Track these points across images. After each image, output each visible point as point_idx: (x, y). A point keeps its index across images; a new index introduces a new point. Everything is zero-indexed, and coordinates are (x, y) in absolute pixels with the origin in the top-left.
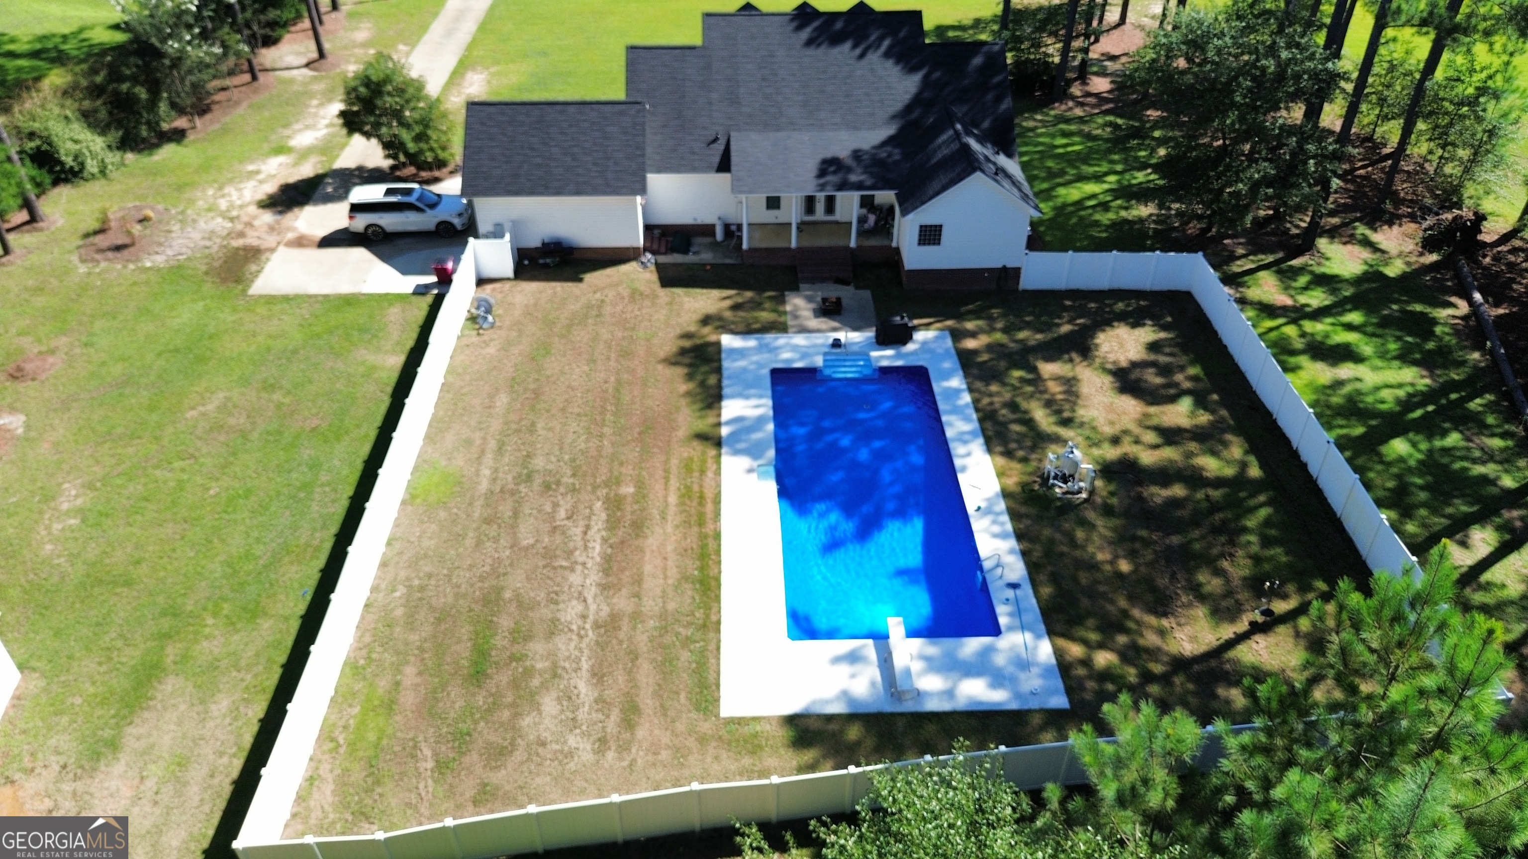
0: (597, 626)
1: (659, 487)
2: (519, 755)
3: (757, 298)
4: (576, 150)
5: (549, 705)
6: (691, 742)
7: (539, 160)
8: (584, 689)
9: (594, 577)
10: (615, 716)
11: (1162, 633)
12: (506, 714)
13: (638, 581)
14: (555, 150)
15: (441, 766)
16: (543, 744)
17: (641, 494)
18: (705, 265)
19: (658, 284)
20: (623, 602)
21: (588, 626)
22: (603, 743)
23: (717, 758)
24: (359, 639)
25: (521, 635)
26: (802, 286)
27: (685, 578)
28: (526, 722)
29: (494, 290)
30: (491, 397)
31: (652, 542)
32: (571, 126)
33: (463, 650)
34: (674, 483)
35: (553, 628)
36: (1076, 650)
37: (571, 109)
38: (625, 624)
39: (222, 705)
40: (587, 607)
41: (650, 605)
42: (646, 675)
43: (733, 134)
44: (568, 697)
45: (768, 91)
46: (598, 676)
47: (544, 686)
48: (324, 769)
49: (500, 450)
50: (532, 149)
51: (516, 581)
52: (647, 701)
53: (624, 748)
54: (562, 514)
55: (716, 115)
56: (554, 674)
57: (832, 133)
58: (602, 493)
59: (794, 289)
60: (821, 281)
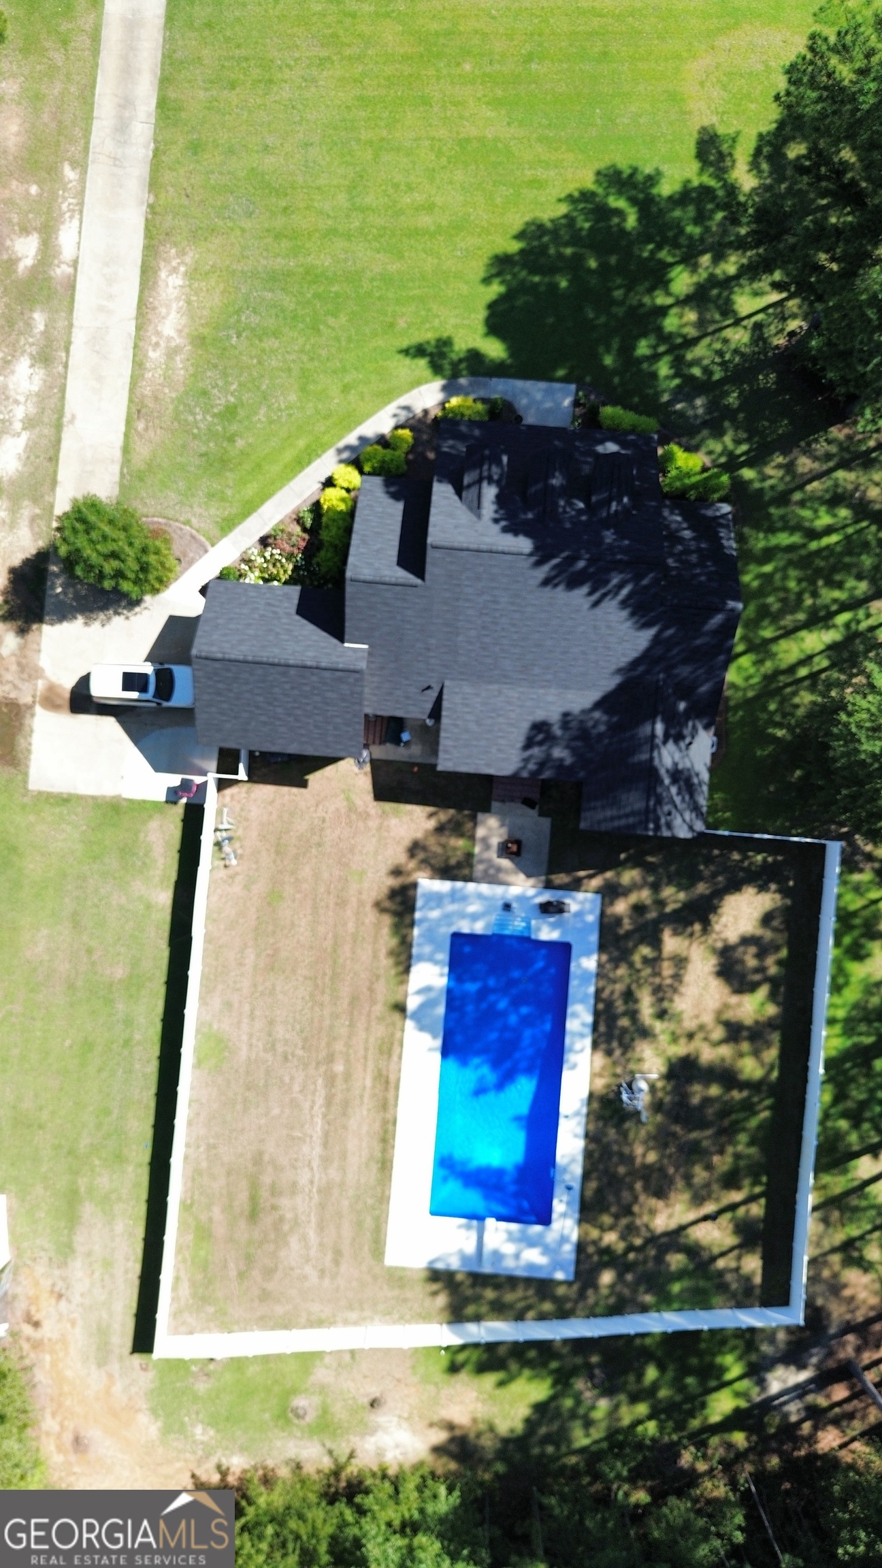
0: (319, 1191)
1: (360, 1067)
2: (280, 1274)
5: (294, 1242)
8: (313, 1236)
9: (318, 1150)
10: (329, 1256)
12: (272, 1247)
13: (344, 1156)
15: (241, 1275)
16: (292, 1269)
17: (348, 1076)
18: (413, 765)
19: (371, 794)
20: (334, 1173)
21: (314, 1190)
22: (322, 1272)
24: (185, 1184)
25: (275, 1191)
26: (495, 805)
27: (372, 1158)
28: (282, 1254)
29: (232, 797)
30: (242, 951)
31: (353, 1123)
32: (293, 688)
33: (243, 1197)
34: (370, 1069)
35: (294, 1188)
36: (593, 1233)
37: (293, 672)
38: (336, 1191)
39: (119, 1227)
40: (313, 1176)
41: (351, 1177)
42: (347, 1231)
43: (447, 683)
44: (304, 1238)
45: (487, 640)
46: (321, 1228)
47: (291, 1230)
48: (182, 1274)
49: (252, 1017)
50: (258, 707)
51: (271, 1146)
52: (346, 1248)
53: (334, 1277)
54: (296, 1088)
55: (432, 661)
56: (296, 1223)
57: (541, 691)
58: (322, 1069)
59: (487, 809)
60: (512, 800)
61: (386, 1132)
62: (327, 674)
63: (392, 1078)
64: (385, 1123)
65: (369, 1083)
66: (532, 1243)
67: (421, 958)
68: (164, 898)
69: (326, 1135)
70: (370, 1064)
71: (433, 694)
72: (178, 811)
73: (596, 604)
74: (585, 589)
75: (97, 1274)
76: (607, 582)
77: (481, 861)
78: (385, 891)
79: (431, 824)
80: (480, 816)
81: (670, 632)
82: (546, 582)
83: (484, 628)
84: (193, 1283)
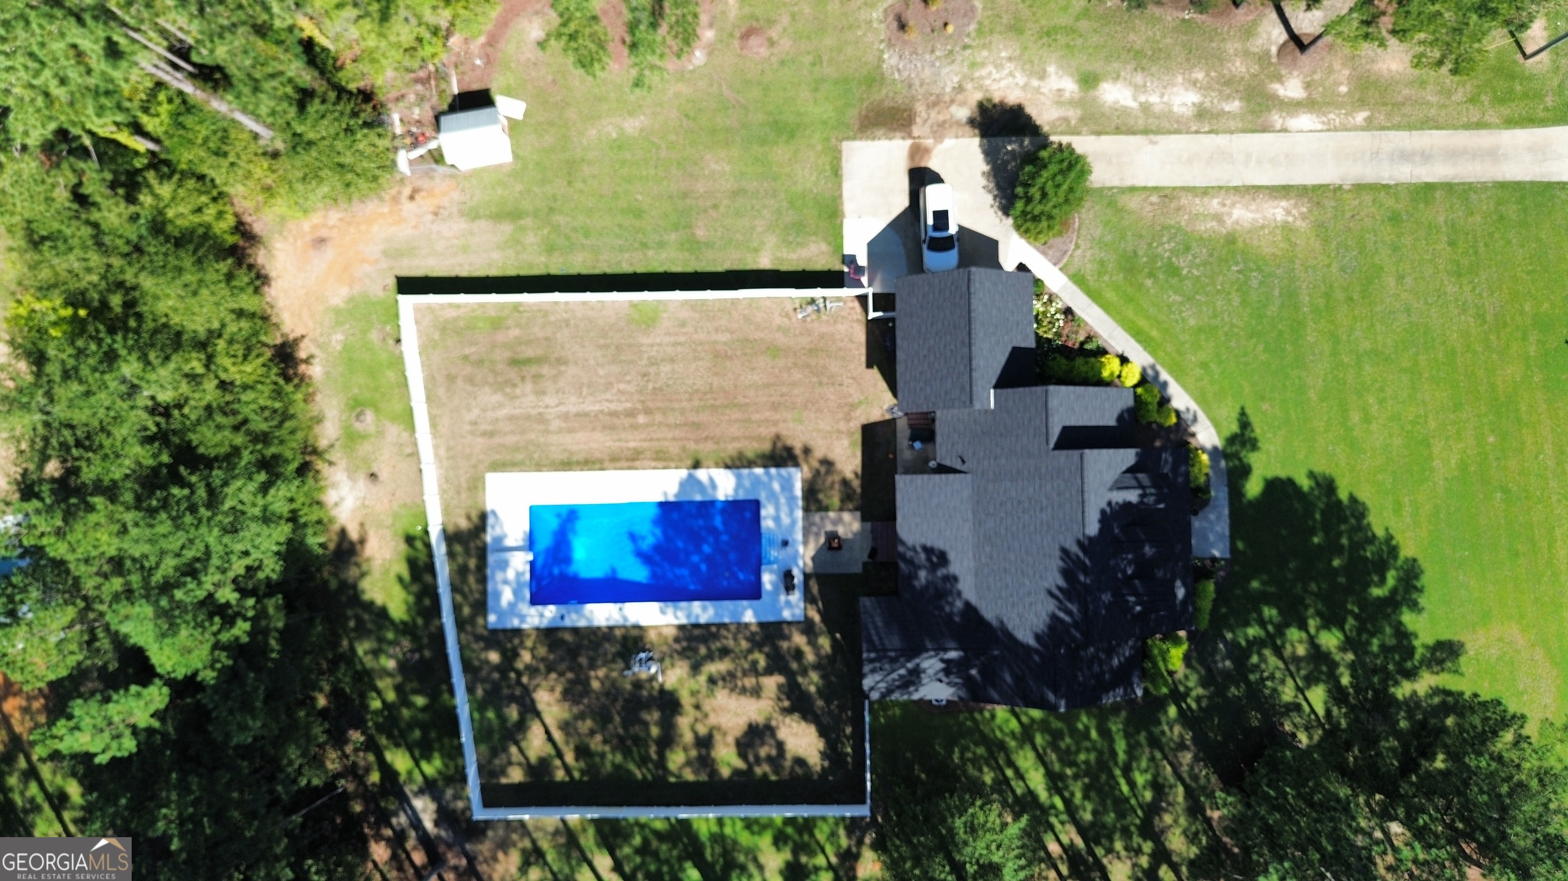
0: (540, 414)
1: (643, 436)
2: (469, 388)
3: (852, 495)
5: (498, 397)
6: (473, 461)
7: (924, 330)
8: (503, 412)
9: (573, 409)
10: (489, 428)
11: (550, 690)
12: (491, 379)
13: (571, 431)
14: (933, 341)
15: (466, 358)
16: (475, 398)
17: (635, 427)
18: (895, 454)
19: (865, 422)
20: (556, 424)
21: (541, 410)
22: (474, 423)
25: (537, 379)
26: (869, 525)
27: (571, 453)
28: (487, 389)
31: (598, 435)
32: (952, 351)
33: (529, 352)
35: (541, 393)
36: (530, 641)
38: (541, 427)
39: (496, 255)
40: (553, 408)
41: (553, 439)
42: (510, 440)
43: (969, 476)
44: (501, 405)
46: (511, 418)
47: (506, 395)
48: (463, 310)
51: (571, 370)
52: (496, 440)
53: (472, 433)
55: (986, 462)
56: (513, 398)
57: (971, 554)
58: (639, 406)
59: (864, 519)
60: (874, 539)
61: (594, 463)
62: (967, 378)
63: (638, 463)
64: (601, 461)
65: (632, 445)
66: (516, 593)
67: (739, 477)
68: (765, 262)
69: (586, 415)
70: (646, 445)
71: (958, 465)
72: (837, 266)
73: (1050, 593)
74: (1061, 582)
75: (456, 242)
76: (1070, 601)
77: (822, 519)
78: (789, 442)
79: (849, 475)
80: (858, 514)
81: (1036, 658)
82: (1064, 551)
83: (1019, 502)
84: (457, 319)
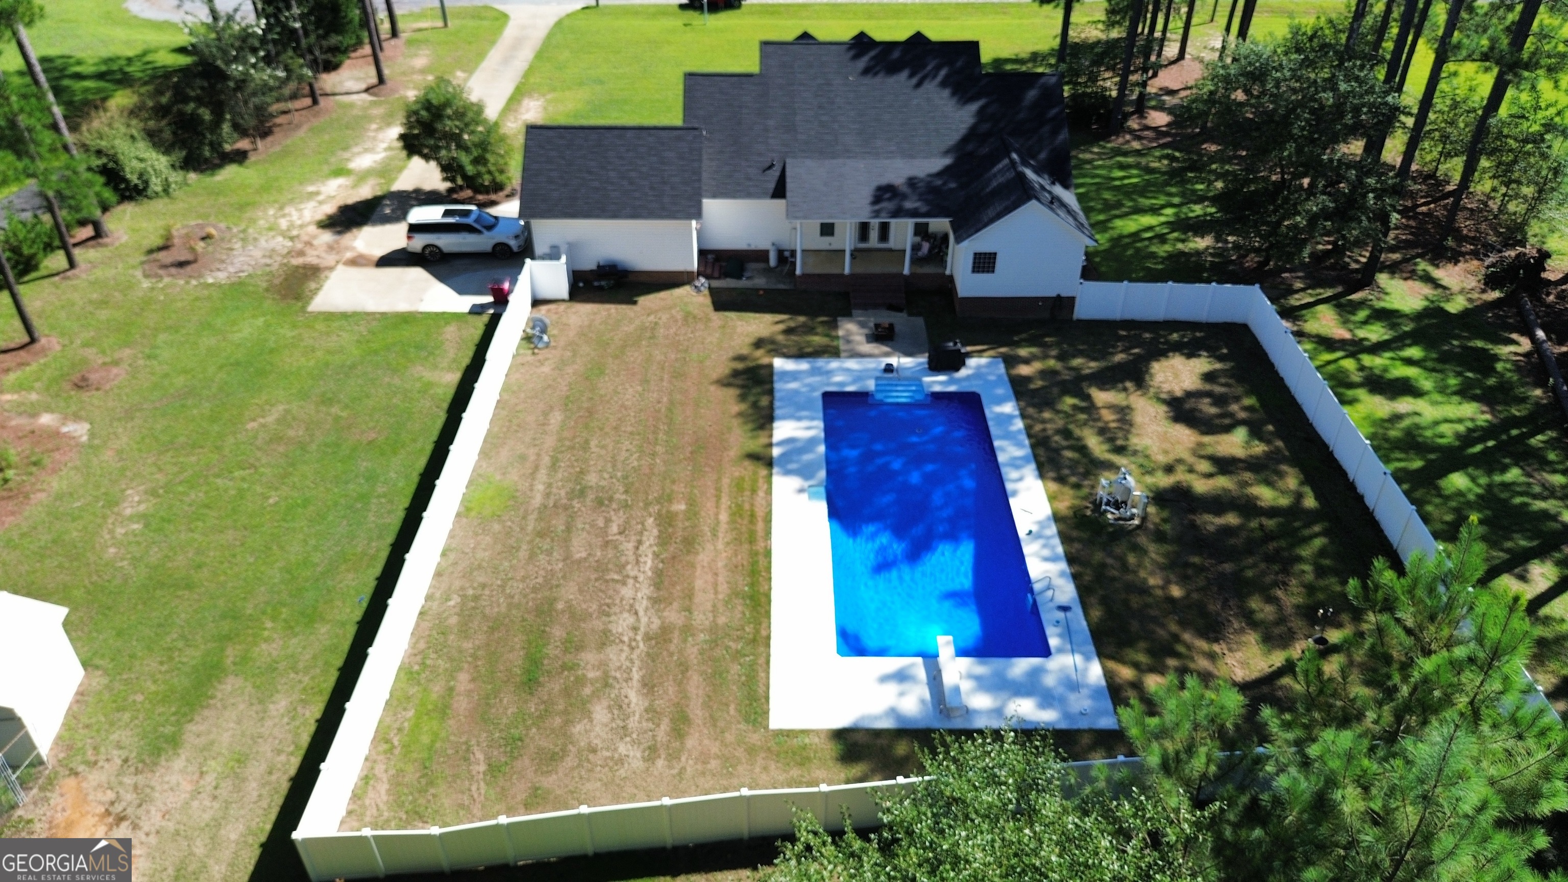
0: (648, 637)
1: (710, 505)
2: (570, 761)
3: (810, 323)
4: (633, 174)
5: (600, 713)
6: (740, 753)
7: (596, 184)
8: (635, 699)
9: (646, 590)
10: (665, 726)
11: (1212, 657)
12: (558, 721)
13: (689, 595)
14: (612, 174)
15: (493, 769)
16: (594, 751)
17: (693, 512)
18: (758, 290)
19: (711, 308)
20: (673, 616)
21: (639, 638)
22: (651, 753)
23: (765, 769)
24: (414, 645)
25: (573, 645)
26: (854, 312)
27: (735, 594)
28: (577, 729)
29: (549, 311)
30: (545, 414)
31: (703, 557)
32: (628, 150)
33: (515, 659)
34: (725, 501)
35: (605, 639)
36: (1126, 673)
37: (629, 134)
38: (676, 637)
39: (280, 705)
40: (638, 620)
41: (701, 619)
42: (696, 685)
43: (788, 161)
44: (619, 706)
45: (824, 118)
46: (649, 686)
47: (596, 695)
48: (380, 769)
49: (554, 466)
50: (590, 173)
51: (569, 592)
52: (697, 712)
53: (673, 757)
54: (614, 529)
55: (772, 142)
56: (606, 683)
57: (887, 162)
58: (654, 509)
59: (847, 315)
60: (874, 307)
61: (754, 564)
62: (664, 134)
63: (760, 513)
64: (754, 554)
65: (724, 517)
69: (660, 574)
71: (775, 173)
72: (485, 318)
74: (905, 74)
75: (210, 779)
81: (994, 106)
84: (396, 782)
